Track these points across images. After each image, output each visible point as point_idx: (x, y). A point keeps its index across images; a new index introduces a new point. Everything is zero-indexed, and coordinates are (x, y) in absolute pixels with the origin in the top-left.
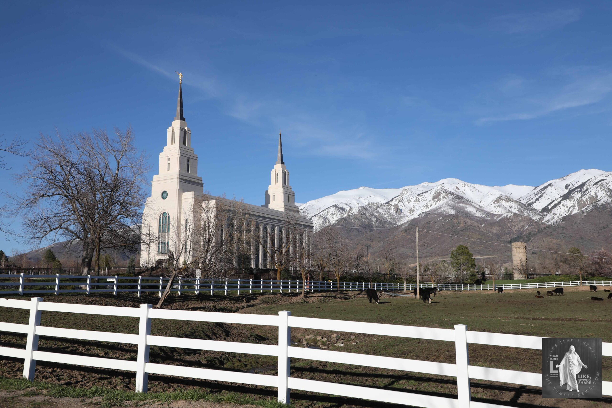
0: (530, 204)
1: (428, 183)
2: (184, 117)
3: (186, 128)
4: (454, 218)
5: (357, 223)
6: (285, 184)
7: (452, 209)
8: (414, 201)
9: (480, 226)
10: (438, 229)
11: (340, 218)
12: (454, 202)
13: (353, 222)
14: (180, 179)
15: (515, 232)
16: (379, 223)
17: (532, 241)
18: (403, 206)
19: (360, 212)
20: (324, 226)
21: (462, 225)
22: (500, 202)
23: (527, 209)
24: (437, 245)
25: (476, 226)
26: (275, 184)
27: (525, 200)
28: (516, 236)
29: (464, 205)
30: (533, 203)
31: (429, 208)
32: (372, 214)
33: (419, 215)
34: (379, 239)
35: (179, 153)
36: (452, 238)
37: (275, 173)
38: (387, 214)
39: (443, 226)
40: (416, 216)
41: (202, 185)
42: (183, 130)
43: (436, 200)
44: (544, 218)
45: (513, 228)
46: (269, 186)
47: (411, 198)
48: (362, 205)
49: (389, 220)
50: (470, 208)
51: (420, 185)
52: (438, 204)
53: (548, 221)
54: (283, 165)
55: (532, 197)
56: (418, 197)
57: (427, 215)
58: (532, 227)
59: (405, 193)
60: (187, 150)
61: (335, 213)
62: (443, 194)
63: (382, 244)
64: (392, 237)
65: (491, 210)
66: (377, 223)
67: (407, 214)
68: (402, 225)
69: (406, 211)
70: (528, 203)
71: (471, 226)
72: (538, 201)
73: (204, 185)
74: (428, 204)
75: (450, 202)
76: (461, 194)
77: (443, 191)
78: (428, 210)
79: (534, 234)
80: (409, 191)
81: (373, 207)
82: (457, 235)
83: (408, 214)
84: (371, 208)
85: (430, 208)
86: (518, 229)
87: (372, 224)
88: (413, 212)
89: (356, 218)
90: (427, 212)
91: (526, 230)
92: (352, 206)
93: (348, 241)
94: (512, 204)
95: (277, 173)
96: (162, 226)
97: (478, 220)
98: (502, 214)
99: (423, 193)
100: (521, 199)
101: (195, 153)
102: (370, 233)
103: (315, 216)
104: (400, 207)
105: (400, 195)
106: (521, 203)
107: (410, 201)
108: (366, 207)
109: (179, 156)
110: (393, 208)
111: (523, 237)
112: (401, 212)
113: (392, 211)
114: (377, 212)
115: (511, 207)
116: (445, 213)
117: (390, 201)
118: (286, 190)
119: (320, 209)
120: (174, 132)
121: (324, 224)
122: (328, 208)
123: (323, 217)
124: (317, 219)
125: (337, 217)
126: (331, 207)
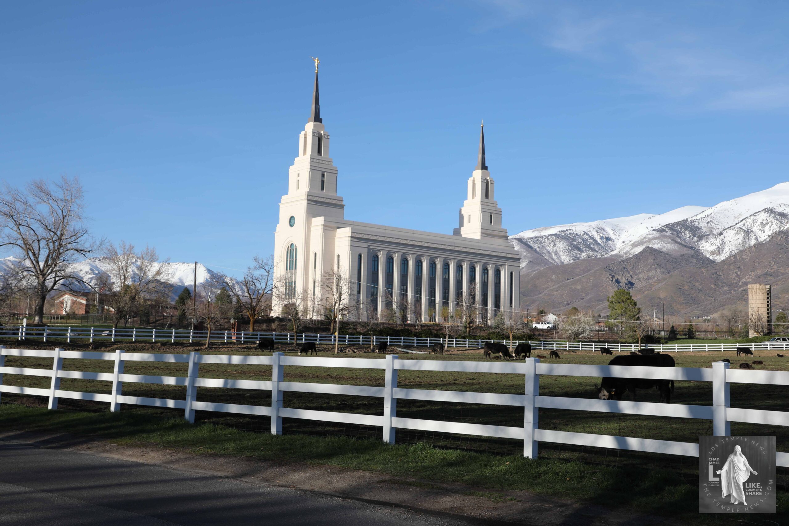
2: (321, 117)
3: (322, 132)
6: (487, 198)
11: (776, 232)
14: (308, 200)
20: (747, 246)
26: (473, 198)
35: (309, 167)
37: (473, 183)
41: (342, 207)
42: (317, 135)
46: (465, 201)
54: (484, 171)
60: (322, 162)
61: (767, 223)
73: (345, 207)
95: (475, 183)
96: (290, 261)
101: (334, 164)
109: (309, 170)
118: (486, 207)
119: (740, 216)
120: (306, 138)
121: (745, 241)
122: (755, 213)
123: (745, 230)
124: (732, 234)
125: (772, 230)
126: (761, 211)
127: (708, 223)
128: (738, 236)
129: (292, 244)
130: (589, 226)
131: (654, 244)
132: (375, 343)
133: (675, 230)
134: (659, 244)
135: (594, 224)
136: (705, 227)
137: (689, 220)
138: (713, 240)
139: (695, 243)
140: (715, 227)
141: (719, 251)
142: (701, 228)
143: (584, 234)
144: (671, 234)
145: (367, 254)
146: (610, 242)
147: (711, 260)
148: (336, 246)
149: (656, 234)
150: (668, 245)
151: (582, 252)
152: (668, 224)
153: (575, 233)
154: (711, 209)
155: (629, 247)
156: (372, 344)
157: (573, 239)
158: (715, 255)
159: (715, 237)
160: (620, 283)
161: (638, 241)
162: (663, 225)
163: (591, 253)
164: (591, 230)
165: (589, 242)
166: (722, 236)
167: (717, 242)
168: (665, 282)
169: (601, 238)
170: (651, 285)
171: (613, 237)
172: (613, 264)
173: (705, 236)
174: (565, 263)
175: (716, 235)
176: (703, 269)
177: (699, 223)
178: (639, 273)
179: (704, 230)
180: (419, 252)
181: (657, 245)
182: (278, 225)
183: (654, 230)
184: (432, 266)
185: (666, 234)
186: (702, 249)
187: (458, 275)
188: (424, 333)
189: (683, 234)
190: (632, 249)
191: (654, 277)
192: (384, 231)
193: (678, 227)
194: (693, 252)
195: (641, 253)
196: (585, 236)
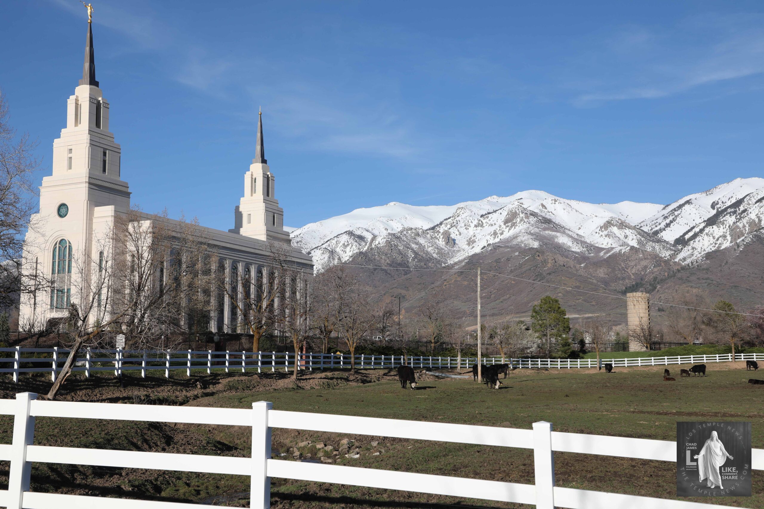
0: (656, 233)
1: (497, 197)
2: (97, 79)
3: (100, 99)
4: (538, 253)
5: (383, 261)
6: (268, 195)
7: (535, 239)
8: (476, 226)
9: (578, 266)
10: (512, 271)
11: (357, 253)
12: (538, 228)
13: (378, 259)
14: (90, 183)
15: (633, 277)
16: (420, 261)
17: (658, 291)
18: (458, 233)
19: (388, 243)
20: (331, 265)
21: (549, 265)
22: (609, 229)
23: (651, 241)
24: (510, 297)
25: (572, 266)
26: (252, 195)
27: (649, 226)
28: (634, 283)
29: (554, 233)
30: (661, 230)
31: (498, 237)
32: (408, 247)
33: (482, 249)
34: (420, 287)
35: (89, 141)
36: (535, 286)
37: (252, 178)
38: (432, 246)
39: (521, 266)
40: (477, 249)
41: (127, 195)
42: (95, 102)
43: (510, 224)
44: (677, 254)
45: (629, 271)
46: (242, 199)
47: (470, 221)
48: (393, 232)
49: (435, 255)
50: (563, 238)
51: (485, 200)
52: (513, 232)
53: (684, 259)
54: (264, 164)
55: (659, 221)
56: (482, 219)
57: (495, 248)
58: (658, 268)
59: (461, 213)
60: (102, 136)
61: (348, 245)
62: (522, 215)
63: (423, 294)
64: (439, 283)
65: (595, 242)
66: (416, 260)
67: (463, 247)
68: (456, 264)
69: (462, 243)
70: (653, 230)
71: (564, 266)
72: (668, 228)
73: (131, 195)
74: (497, 231)
75: (531, 228)
76: (550, 215)
77: (520, 211)
78: (497, 240)
79: (662, 280)
80: (467, 210)
81: (410, 235)
82: (542, 281)
83: (466, 247)
84: (406, 237)
85: (500, 237)
86: (637, 272)
87: (408, 262)
88: (473, 243)
89: (383, 253)
90: (496, 243)
91: (650, 273)
92: (376, 232)
93: (369, 289)
94: (628, 231)
95: (254, 177)
96: (59, 262)
97: (576, 257)
98: (612, 248)
99: (489, 213)
100: (642, 225)
101: (116, 141)
102: (404, 277)
103: (316, 248)
104: (453, 236)
105: (452, 217)
106: (642, 230)
107: (469, 226)
108: (399, 234)
109: (88, 145)
110: (442, 237)
111: (644, 284)
112: (455, 243)
113: (441, 242)
114: (417, 243)
115: (626, 237)
116: (523, 245)
117: (437, 225)
118: (269, 206)
119: (325, 237)
120: (79, 104)
121: (330, 261)
122: (338, 235)
123: (330, 251)
124: (319, 254)
125: (352, 251)
126: (343, 234)
127: (297, 242)
128: (324, 256)
129: (62, 240)
148: (128, 243)
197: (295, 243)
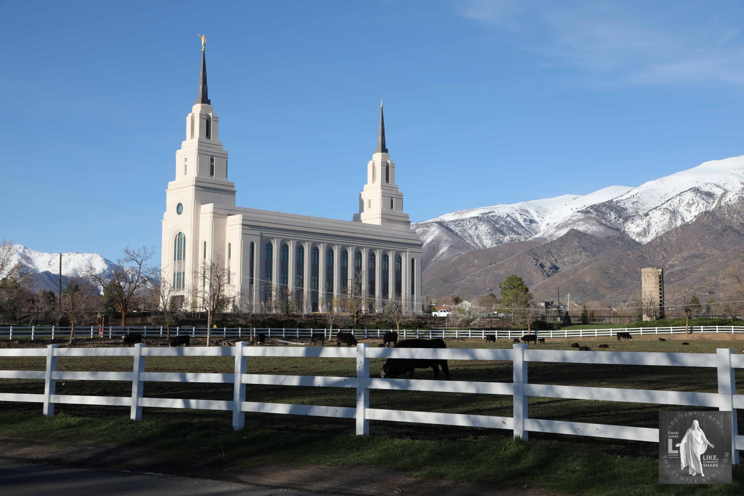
2: (209, 99)
3: (211, 114)
5: (735, 220)
6: (387, 181)
11: (702, 212)
13: (728, 218)
14: (196, 186)
20: (673, 227)
26: (373, 182)
35: (197, 151)
37: (373, 167)
41: (233, 193)
42: (205, 117)
46: (364, 187)
54: (384, 153)
60: (211, 145)
61: (694, 203)
73: (236, 193)
89: (735, 211)
92: (729, 187)
95: (375, 166)
96: (178, 251)
101: (224, 148)
109: (197, 154)
118: (387, 191)
119: (666, 196)
120: (194, 120)
121: (671, 222)
122: (681, 193)
123: (671, 211)
124: (658, 215)
125: (698, 210)
126: (687, 191)
127: (634, 203)
128: (664, 217)
129: (180, 233)
130: (512, 208)
131: (579, 226)
132: (254, 336)
133: (600, 211)
134: (584, 227)
135: (517, 206)
136: (631, 208)
137: (615, 200)
138: (639, 221)
139: (620, 224)
140: (640, 208)
141: (645, 232)
142: (627, 209)
143: (507, 217)
144: (596, 215)
145: (259, 242)
146: (534, 225)
147: (637, 242)
148: (227, 234)
149: (581, 216)
150: (593, 227)
151: (505, 235)
152: (593, 205)
153: (498, 215)
154: (636, 189)
155: (553, 229)
156: (251, 336)
157: (495, 222)
158: (641, 237)
159: (641, 218)
160: (545, 267)
161: (562, 223)
162: (588, 206)
163: (515, 236)
164: (514, 212)
165: (512, 224)
166: (648, 217)
167: (643, 223)
168: (590, 266)
169: (525, 220)
170: (576, 269)
171: (537, 219)
172: (537, 247)
173: (630, 217)
174: (488, 247)
175: (641, 216)
176: (629, 252)
177: (625, 204)
178: (564, 256)
179: (630, 211)
180: (316, 239)
181: (582, 227)
182: (165, 213)
183: (578, 212)
184: (330, 253)
185: (591, 215)
186: (628, 230)
187: (357, 262)
188: (309, 324)
189: (608, 215)
190: (556, 232)
191: (579, 261)
192: (278, 218)
193: (604, 208)
194: (619, 234)
195: (566, 235)
196: (508, 218)
197: (631, 204)
